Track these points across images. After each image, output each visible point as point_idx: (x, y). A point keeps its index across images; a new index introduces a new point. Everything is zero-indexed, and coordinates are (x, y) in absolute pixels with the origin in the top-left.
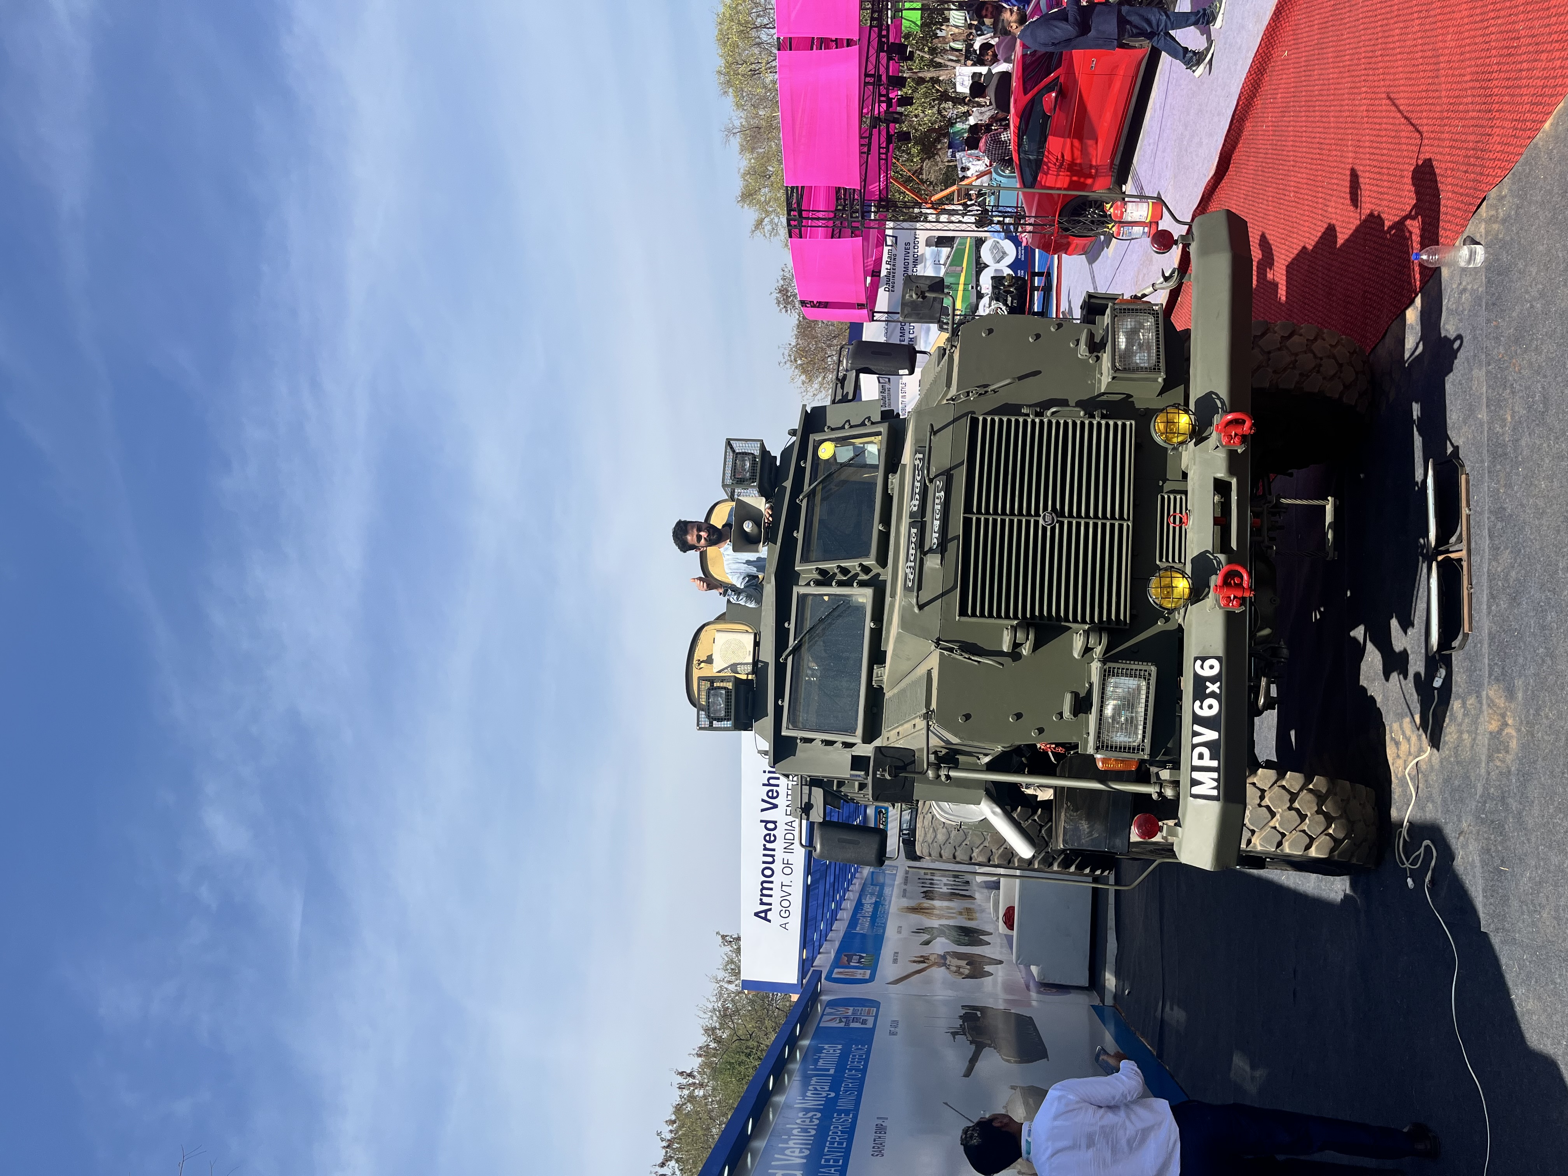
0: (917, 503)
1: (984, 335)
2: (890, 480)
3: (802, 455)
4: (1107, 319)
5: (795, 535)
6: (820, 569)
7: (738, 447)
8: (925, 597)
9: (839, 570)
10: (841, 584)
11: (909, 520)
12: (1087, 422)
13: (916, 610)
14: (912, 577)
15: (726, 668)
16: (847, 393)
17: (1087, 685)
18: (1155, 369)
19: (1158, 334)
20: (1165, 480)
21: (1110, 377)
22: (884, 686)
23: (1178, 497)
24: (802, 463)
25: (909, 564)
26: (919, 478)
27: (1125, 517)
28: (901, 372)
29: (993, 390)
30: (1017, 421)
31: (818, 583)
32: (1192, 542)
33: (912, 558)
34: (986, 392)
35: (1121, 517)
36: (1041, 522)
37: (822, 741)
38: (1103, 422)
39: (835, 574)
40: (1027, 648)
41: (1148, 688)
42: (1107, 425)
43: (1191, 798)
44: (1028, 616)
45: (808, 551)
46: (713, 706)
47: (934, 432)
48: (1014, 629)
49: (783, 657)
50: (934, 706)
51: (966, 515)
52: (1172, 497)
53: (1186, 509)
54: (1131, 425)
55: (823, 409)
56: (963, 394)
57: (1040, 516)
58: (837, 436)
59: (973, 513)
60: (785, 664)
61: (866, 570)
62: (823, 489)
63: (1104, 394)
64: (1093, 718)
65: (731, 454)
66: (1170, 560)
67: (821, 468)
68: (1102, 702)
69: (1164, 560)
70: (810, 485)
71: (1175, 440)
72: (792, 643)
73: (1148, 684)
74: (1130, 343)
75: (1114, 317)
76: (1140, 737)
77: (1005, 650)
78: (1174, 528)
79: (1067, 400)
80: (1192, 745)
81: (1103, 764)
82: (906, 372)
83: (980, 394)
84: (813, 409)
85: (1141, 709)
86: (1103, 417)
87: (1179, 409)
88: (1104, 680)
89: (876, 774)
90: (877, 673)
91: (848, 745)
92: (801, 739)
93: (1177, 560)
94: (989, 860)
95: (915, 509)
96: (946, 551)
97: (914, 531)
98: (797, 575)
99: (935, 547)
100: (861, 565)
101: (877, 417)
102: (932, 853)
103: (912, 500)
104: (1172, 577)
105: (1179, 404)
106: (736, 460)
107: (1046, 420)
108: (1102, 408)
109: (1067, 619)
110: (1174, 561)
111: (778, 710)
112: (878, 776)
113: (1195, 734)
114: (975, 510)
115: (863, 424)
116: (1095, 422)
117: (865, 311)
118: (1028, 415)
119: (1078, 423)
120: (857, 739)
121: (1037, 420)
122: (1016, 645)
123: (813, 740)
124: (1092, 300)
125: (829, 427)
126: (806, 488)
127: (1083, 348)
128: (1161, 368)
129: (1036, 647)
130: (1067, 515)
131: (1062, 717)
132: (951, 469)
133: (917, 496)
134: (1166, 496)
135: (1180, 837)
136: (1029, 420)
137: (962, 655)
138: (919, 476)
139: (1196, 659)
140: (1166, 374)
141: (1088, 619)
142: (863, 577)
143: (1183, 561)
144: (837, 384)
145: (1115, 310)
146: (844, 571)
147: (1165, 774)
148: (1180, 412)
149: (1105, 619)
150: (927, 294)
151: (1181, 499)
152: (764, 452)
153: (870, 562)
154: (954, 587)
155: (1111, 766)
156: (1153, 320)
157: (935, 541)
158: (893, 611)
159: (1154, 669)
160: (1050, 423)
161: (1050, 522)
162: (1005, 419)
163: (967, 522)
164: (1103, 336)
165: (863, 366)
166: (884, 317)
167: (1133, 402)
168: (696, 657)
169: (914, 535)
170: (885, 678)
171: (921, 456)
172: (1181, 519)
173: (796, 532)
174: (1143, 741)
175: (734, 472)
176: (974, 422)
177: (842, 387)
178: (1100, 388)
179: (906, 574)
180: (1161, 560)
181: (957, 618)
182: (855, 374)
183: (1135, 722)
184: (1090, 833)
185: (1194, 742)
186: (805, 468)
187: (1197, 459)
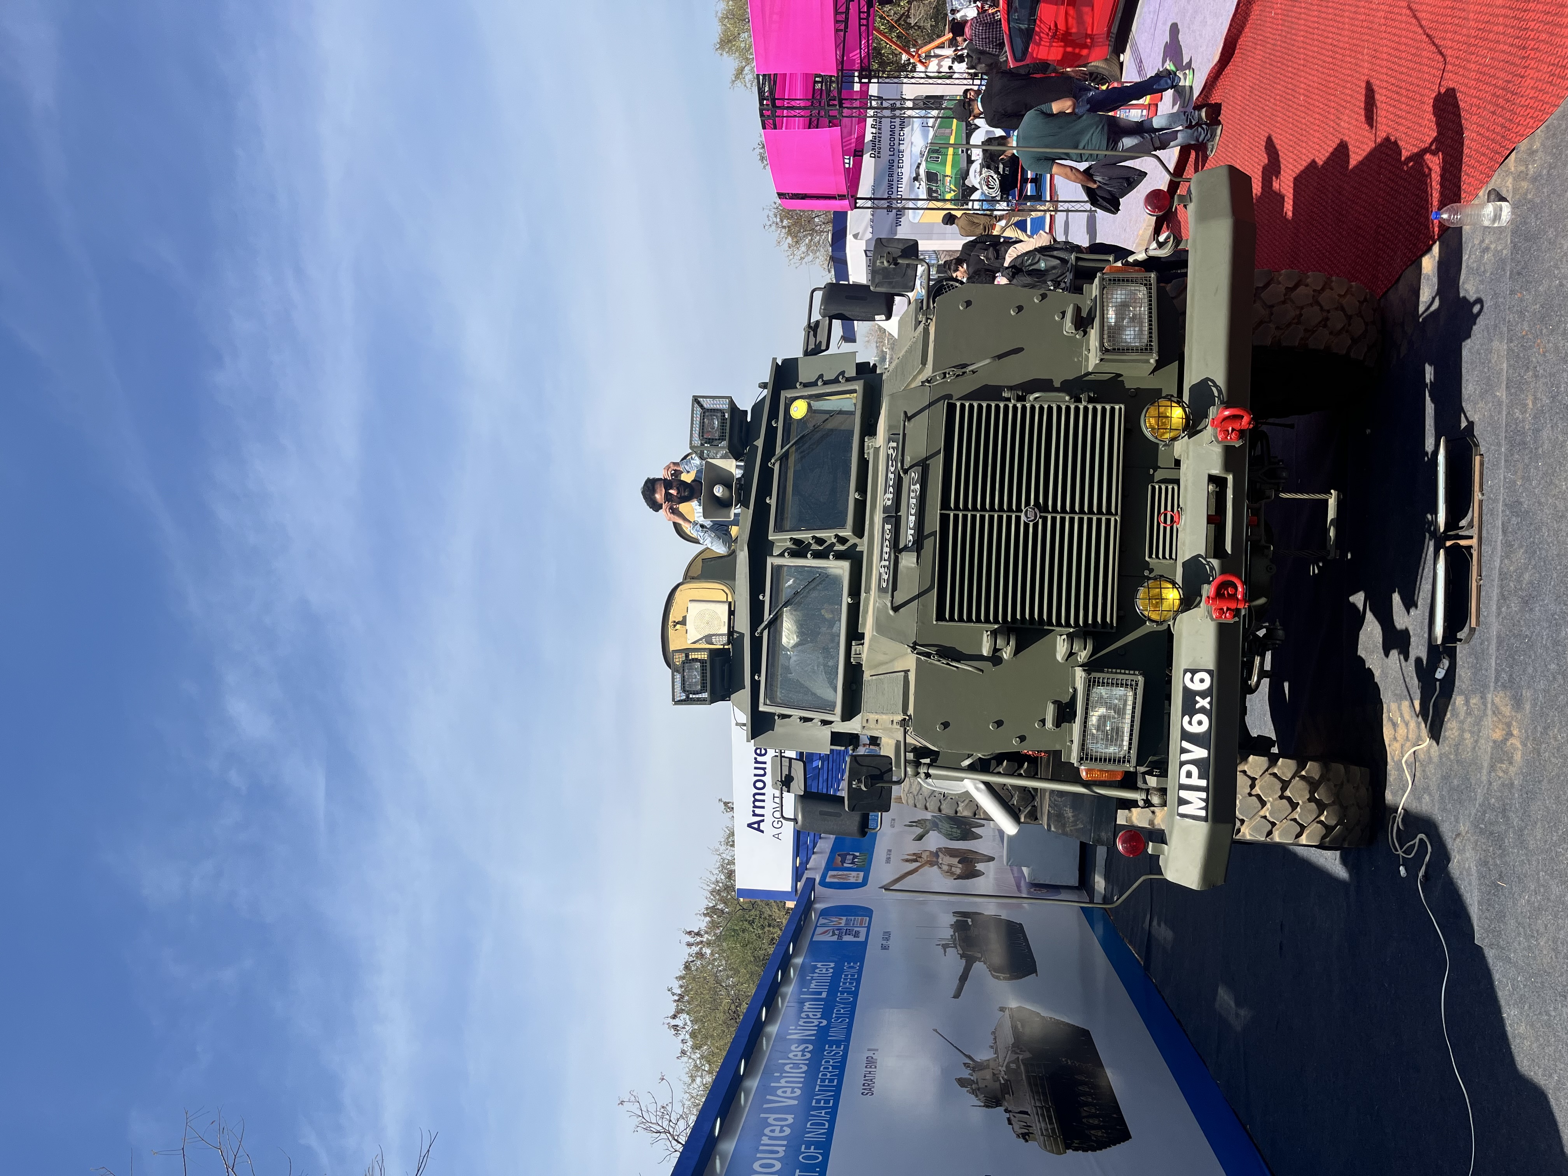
0: (891, 496)
1: (961, 308)
2: (866, 444)
3: (773, 414)
4: (1094, 289)
5: (768, 501)
6: (794, 539)
7: (707, 404)
8: (900, 598)
9: (814, 541)
10: (817, 555)
11: (882, 516)
12: (1072, 407)
13: (891, 613)
14: (886, 577)
15: (701, 639)
16: (820, 342)
17: (1071, 690)
18: (1147, 349)
19: (1150, 309)
20: (1156, 468)
21: (1098, 359)
22: (864, 663)
23: (1170, 487)
24: (773, 423)
25: (883, 563)
26: (892, 469)
27: (1113, 510)
28: (877, 318)
29: (972, 371)
30: (997, 407)
31: (794, 554)
32: (1184, 544)
33: (886, 557)
34: (964, 373)
35: (1109, 512)
36: (1023, 518)
37: (801, 718)
38: (1090, 407)
39: (810, 544)
40: (1008, 652)
41: (1135, 698)
42: (1095, 410)
43: (1178, 817)
44: (1009, 619)
45: (782, 519)
46: (688, 679)
47: (908, 418)
48: (994, 633)
49: (759, 631)
50: (911, 711)
51: (943, 512)
52: (1163, 487)
53: (1178, 505)
54: (1120, 409)
55: (795, 361)
56: (939, 375)
57: (1021, 511)
58: (809, 393)
59: (950, 509)
60: (761, 638)
61: (842, 540)
62: (797, 450)
63: (1091, 373)
64: (1077, 727)
65: (699, 409)
66: (1161, 556)
67: (794, 427)
68: (1087, 713)
69: (1154, 556)
70: (782, 449)
71: (1167, 436)
72: (767, 617)
73: (1135, 694)
74: (1120, 317)
75: (1102, 288)
76: (1126, 748)
77: (985, 654)
78: (1165, 528)
79: (1051, 381)
80: (1180, 762)
81: (1087, 774)
82: (883, 317)
83: (958, 376)
84: (785, 361)
85: (1128, 717)
86: (1090, 400)
87: (1172, 401)
88: (1089, 690)
89: (852, 784)
90: (856, 650)
91: (825, 723)
92: (779, 716)
93: (1167, 556)
94: (975, 814)
95: (889, 503)
96: (922, 548)
97: (888, 527)
98: (772, 544)
99: (910, 544)
100: (837, 536)
101: (852, 372)
102: (917, 805)
103: (885, 493)
104: (1161, 588)
105: (1172, 396)
106: (704, 419)
107: (1028, 405)
108: (1089, 390)
109: (1050, 623)
110: (1164, 557)
111: (755, 686)
112: (854, 786)
113: (1183, 751)
114: (952, 506)
115: (836, 381)
116: (1081, 407)
117: (846, 202)
118: (1009, 399)
119: (1064, 407)
120: (836, 717)
121: (1019, 405)
122: (996, 650)
123: (789, 716)
124: (1080, 263)
125: (801, 383)
126: (778, 451)
127: (1068, 326)
128: (1154, 348)
129: (1017, 651)
130: (1050, 509)
131: (1044, 725)
132: (927, 458)
133: (891, 489)
134: (1157, 487)
135: (1166, 853)
136: (1011, 406)
137: (939, 661)
138: (892, 466)
139: (1186, 671)
140: (1159, 356)
141: (1072, 622)
142: (839, 547)
143: (1174, 557)
144: (809, 332)
145: (1103, 279)
146: (820, 541)
147: (1152, 781)
148: (1174, 404)
149: (1090, 622)
150: (900, 261)
151: (1173, 489)
152: (733, 407)
153: (846, 533)
154: (931, 588)
155: (1096, 776)
156: (1145, 292)
157: (911, 538)
158: (868, 603)
159: (1141, 679)
160: (1033, 408)
161: (1033, 518)
162: (984, 405)
163: (944, 519)
164: (1092, 307)
165: (837, 312)
166: (869, 204)
167: (1123, 381)
168: (672, 618)
169: (888, 531)
170: (864, 656)
171: (895, 444)
172: (1172, 517)
173: (768, 498)
174: (1129, 752)
175: (703, 432)
176: (951, 408)
177: (815, 336)
178: (1087, 366)
179: (880, 574)
180: (1150, 557)
181: (935, 623)
182: (827, 322)
183: (1120, 733)
184: (1075, 823)
185: (1182, 759)
186: (777, 427)
187: (1191, 454)
